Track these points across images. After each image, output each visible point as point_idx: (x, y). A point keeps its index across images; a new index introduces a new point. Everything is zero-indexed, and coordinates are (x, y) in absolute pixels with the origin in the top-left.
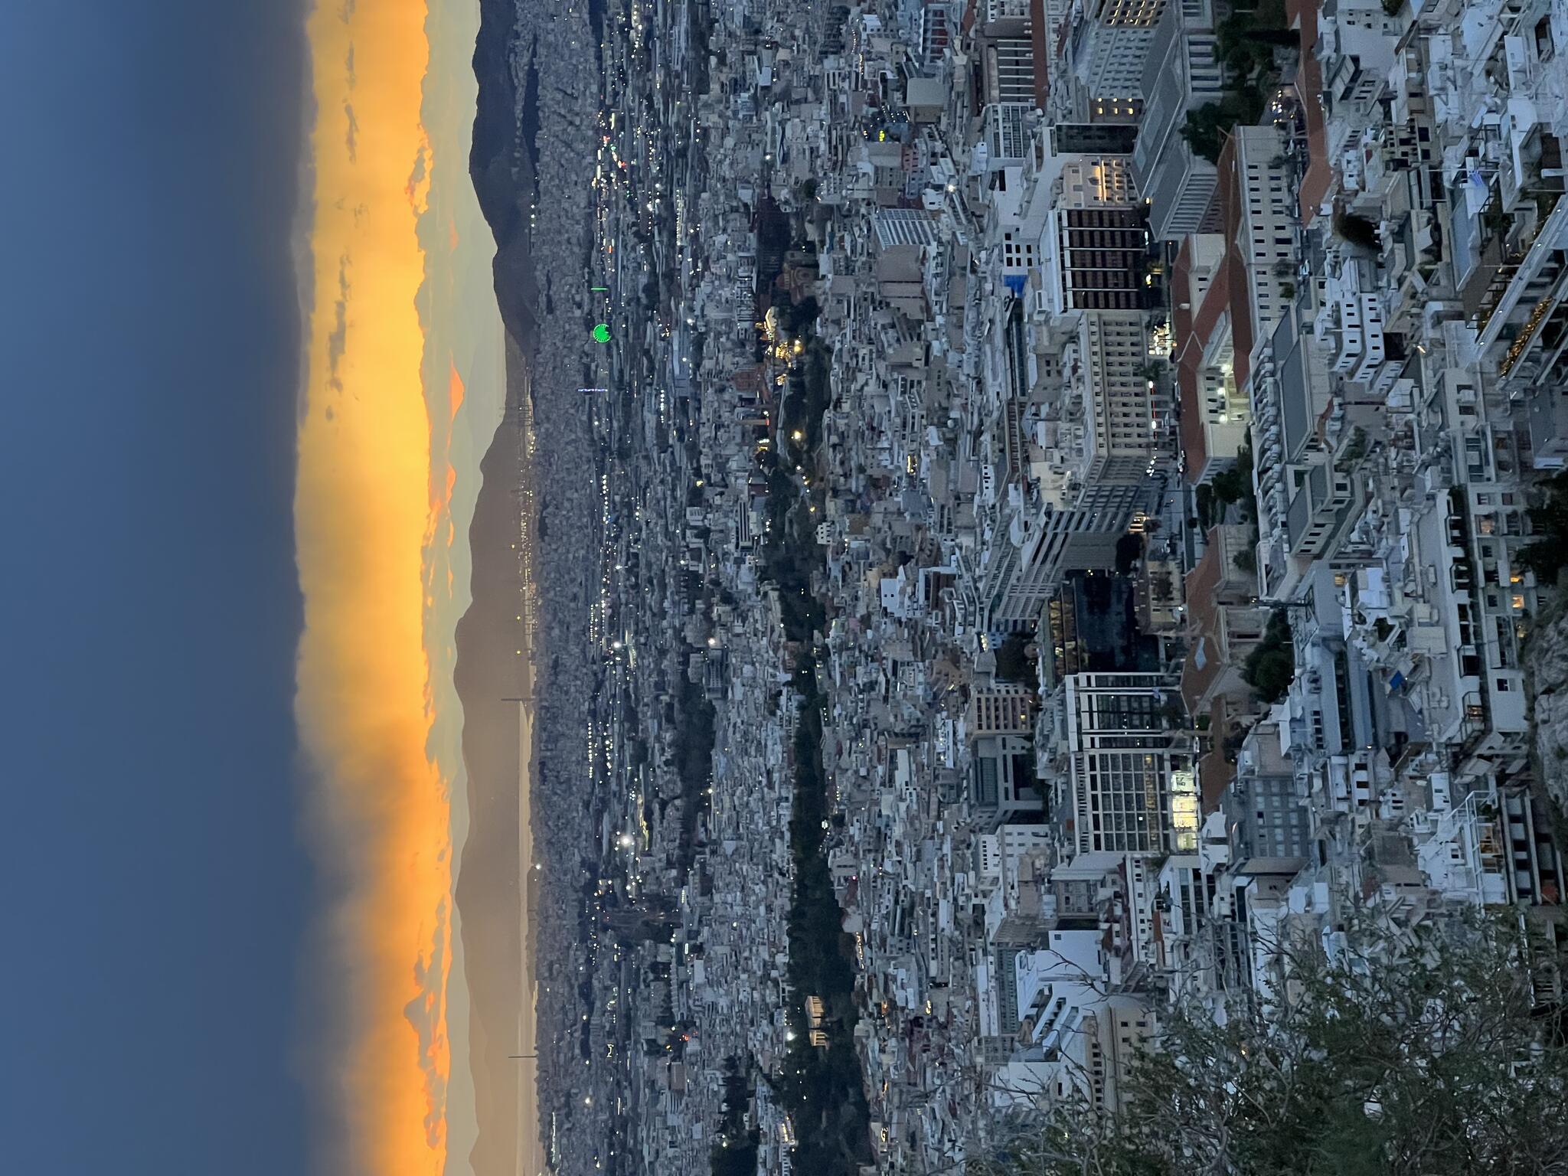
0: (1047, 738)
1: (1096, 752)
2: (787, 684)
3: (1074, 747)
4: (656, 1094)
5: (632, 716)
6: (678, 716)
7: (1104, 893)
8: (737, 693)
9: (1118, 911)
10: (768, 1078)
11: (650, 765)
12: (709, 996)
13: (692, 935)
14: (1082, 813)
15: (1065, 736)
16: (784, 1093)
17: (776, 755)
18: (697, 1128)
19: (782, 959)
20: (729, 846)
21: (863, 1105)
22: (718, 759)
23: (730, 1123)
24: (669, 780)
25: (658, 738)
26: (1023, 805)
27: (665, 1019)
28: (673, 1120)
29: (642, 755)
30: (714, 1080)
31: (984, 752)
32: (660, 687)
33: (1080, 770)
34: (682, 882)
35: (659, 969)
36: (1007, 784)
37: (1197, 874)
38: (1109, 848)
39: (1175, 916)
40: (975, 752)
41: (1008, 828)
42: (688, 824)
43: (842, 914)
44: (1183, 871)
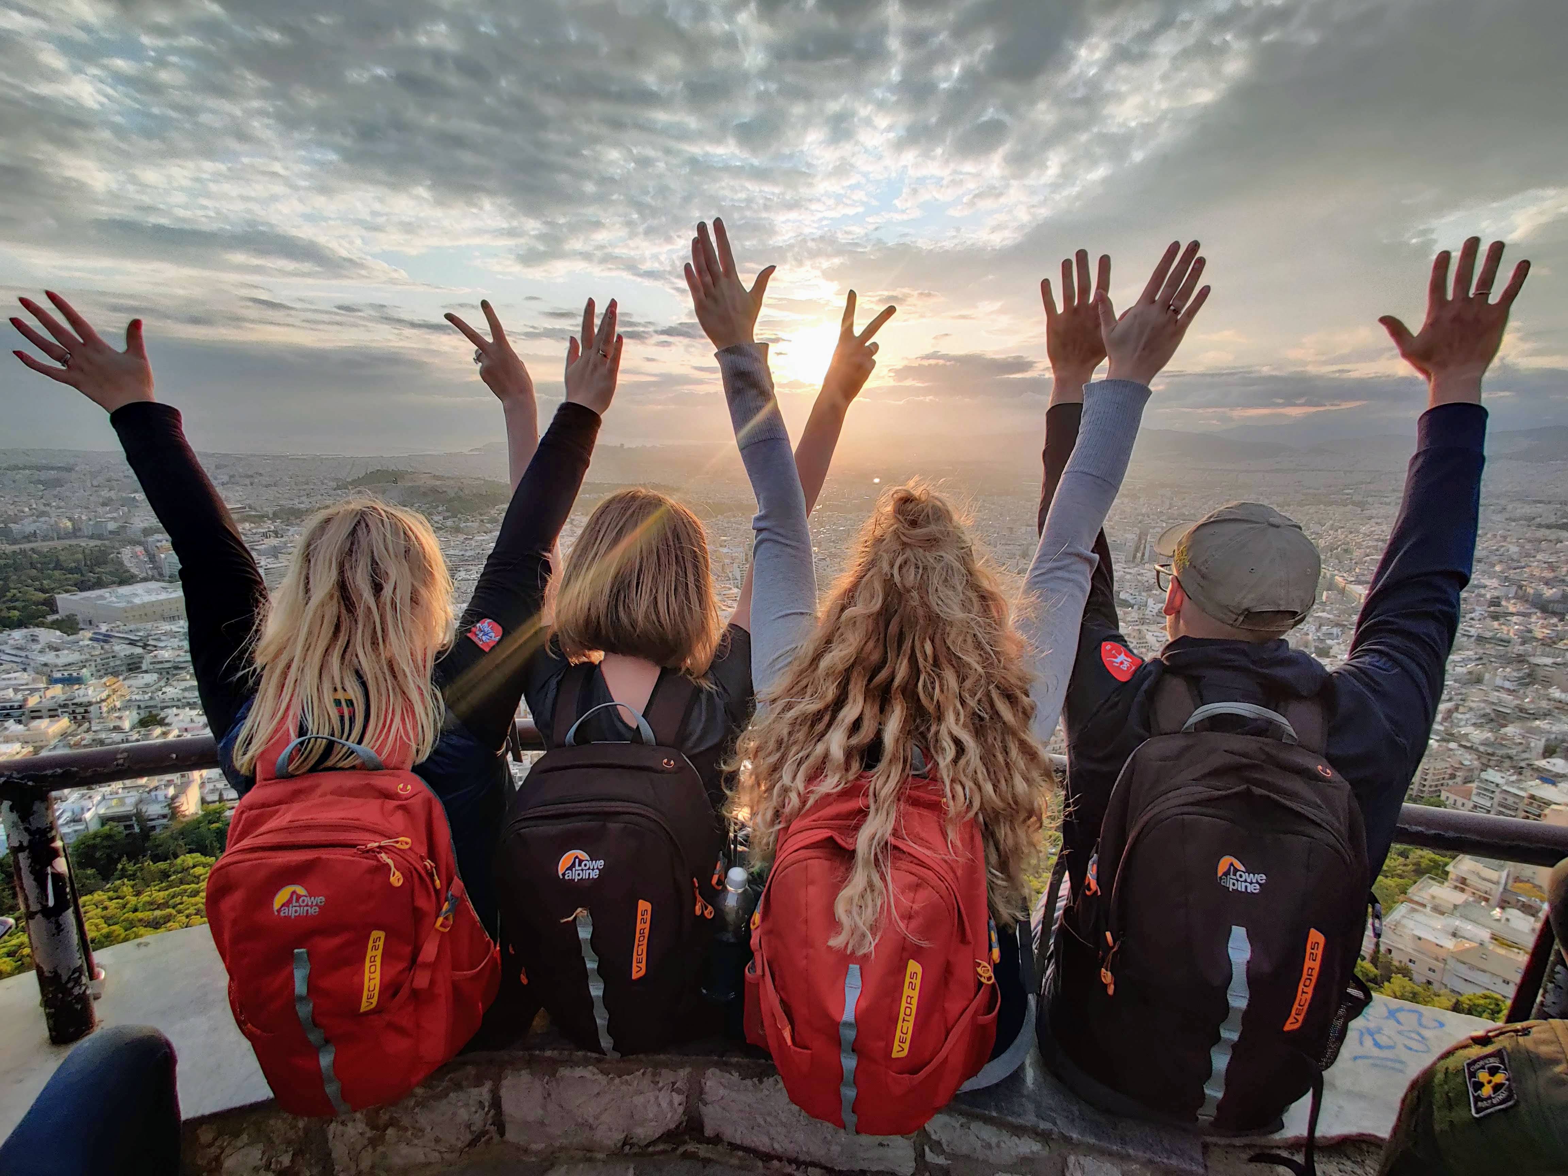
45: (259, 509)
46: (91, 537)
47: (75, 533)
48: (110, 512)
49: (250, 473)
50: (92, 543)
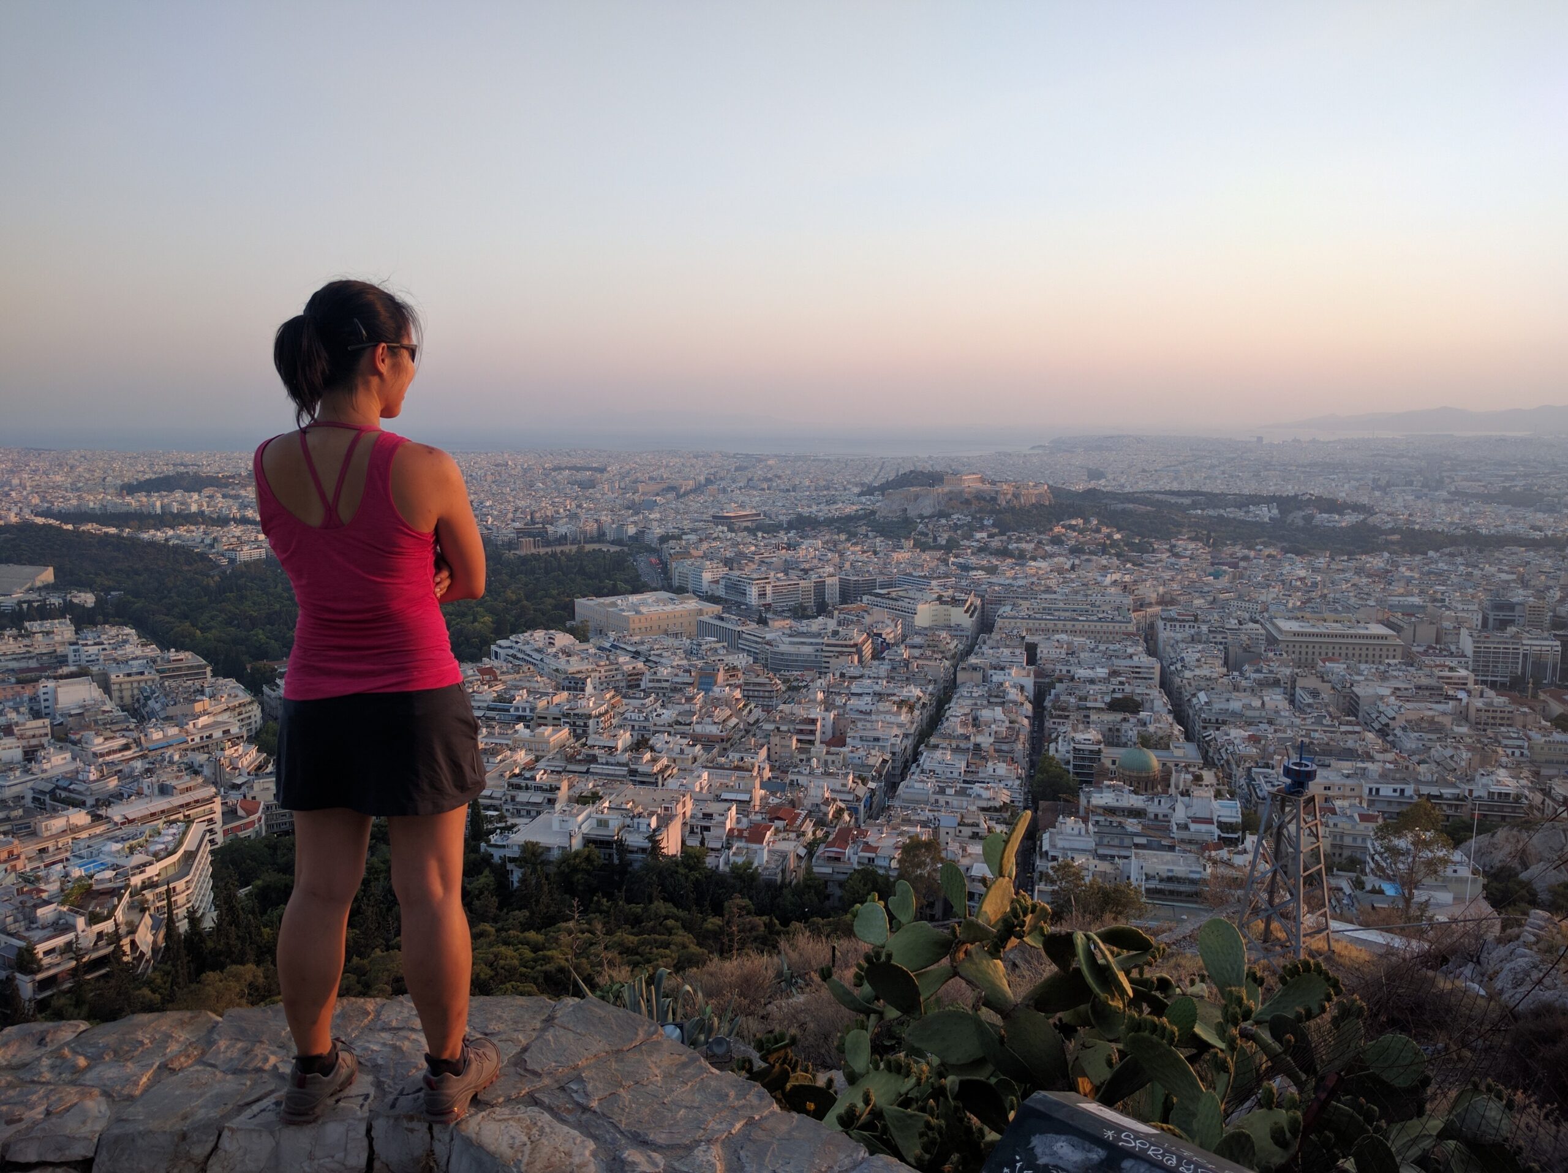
0: (1528, 632)
1: (1521, 651)
2: (1546, 535)
3: (1525, 642)
4: (1358, 480)
6: (1527, 493)
7: (1453, 648)
8: (1540, 515)
9: (1445, 653)
10: (1365, 519)
12: (1400, 500)
13: (1426, 495)
14: (1493, 642)
15: (1529, 639)
16: (1360, 524)
17: (1509, 528)
18: (1344, 495)
19: (1417, 527)
20: (1467, 510)
21: (1354, 553)
22: (1508, 508)
23: (1347, 505)
24: (1494, 489)
25: (1516, 486)
26: (1491, 621)
27: (1389, 484)
28: (1346, 486)
29: (1508, 478)
30: (1365, 500)
31: (1518, 608)
32: (1544, 486)
33: (1513, 643)
34: (1449, 493)
36: (1501, 615)
37: (1465, 684)
38: (1475, 652)
39: (1447, 673)
40: (1517, 604)
41: (1480, 616)
42: (1475, 496)
43: (1437, 550)
44: (1466, 678)
45: (773, 516)
46: (613, 543)
47: (600, 537)
48: (632, 515)
49: (769, 476)
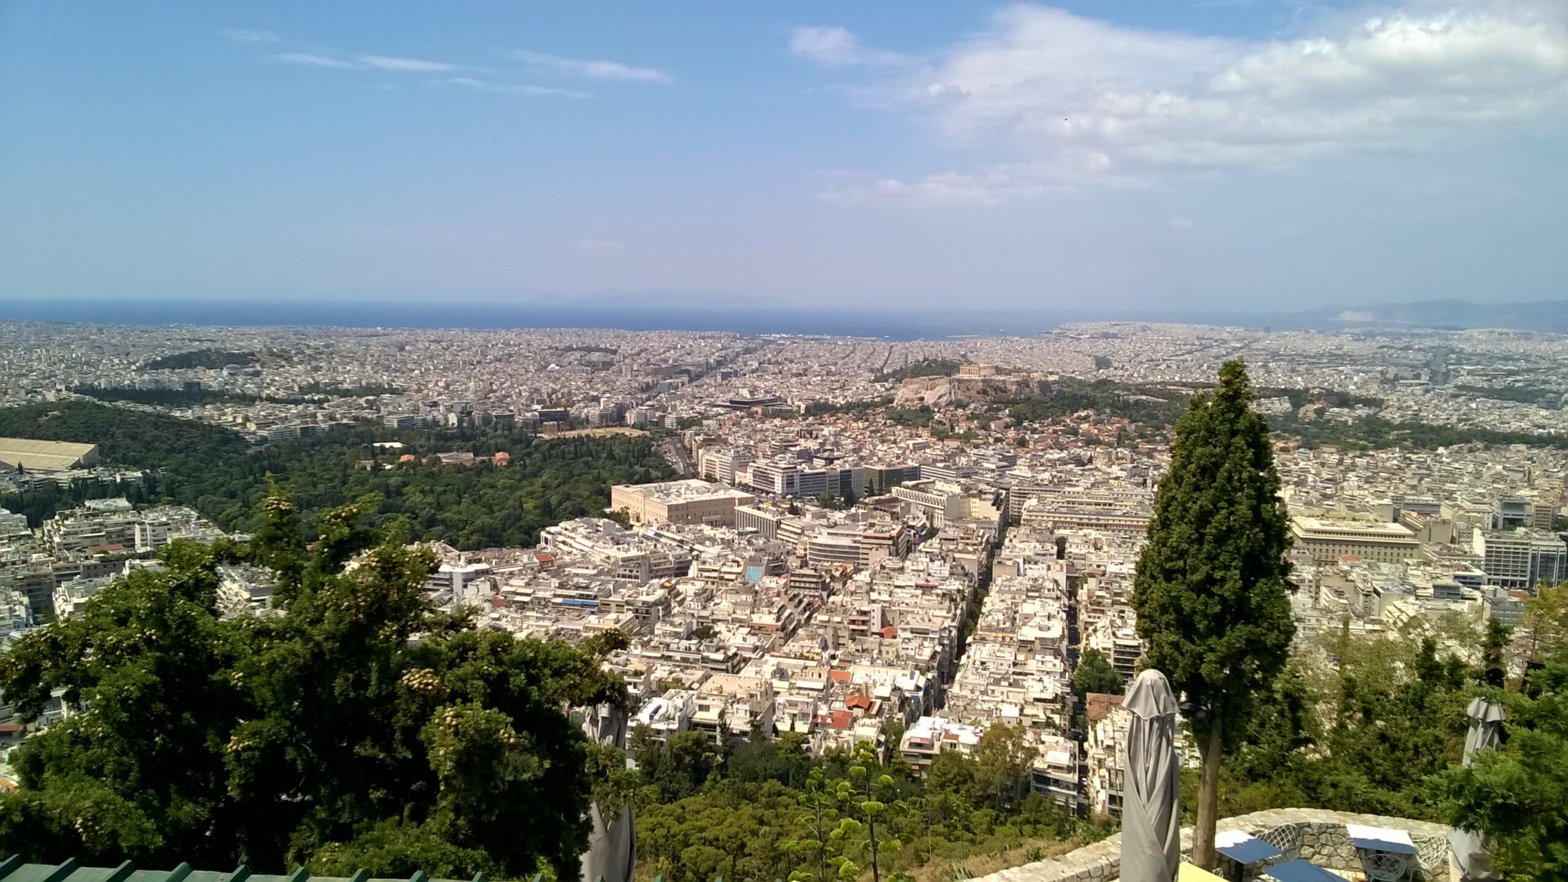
2: (1549, 432)
4: (1365, 373)
5: (1529, 371)
6: (1530, 388)
8: (1542, 412)
10: (1376, 414)
11: (1507, 376)
14: (1504, 543)
16: (1370, 421)
17: (1516, 426)
18: (1353, 388)
19: (1426, 422)
20: (1474, 406)
21: (1366, 449)
22: (1510, 404)
23: (1358, 400)
24: (1498, 384)
25: (1520, 381)
27: (1397, 378)
28: (1356, 379)
29: (1511, 373)
30: (1374, 394)
32: (1545, 382)
34: (1456, 387)
35: (1417, 377)
38: (1487, 552)
42: (1482, 390)
43: (1447, 446)
44: (1480, 578)
45: (790, 402)
46: (634, 427)
47: (621, 420)
50: (637, 433)
